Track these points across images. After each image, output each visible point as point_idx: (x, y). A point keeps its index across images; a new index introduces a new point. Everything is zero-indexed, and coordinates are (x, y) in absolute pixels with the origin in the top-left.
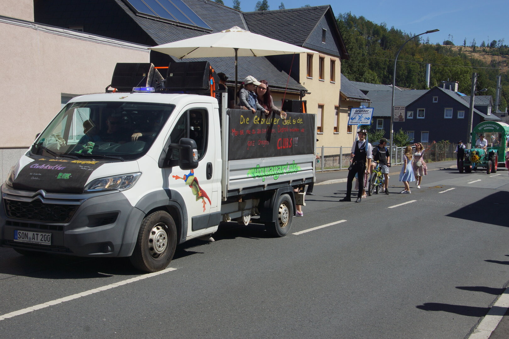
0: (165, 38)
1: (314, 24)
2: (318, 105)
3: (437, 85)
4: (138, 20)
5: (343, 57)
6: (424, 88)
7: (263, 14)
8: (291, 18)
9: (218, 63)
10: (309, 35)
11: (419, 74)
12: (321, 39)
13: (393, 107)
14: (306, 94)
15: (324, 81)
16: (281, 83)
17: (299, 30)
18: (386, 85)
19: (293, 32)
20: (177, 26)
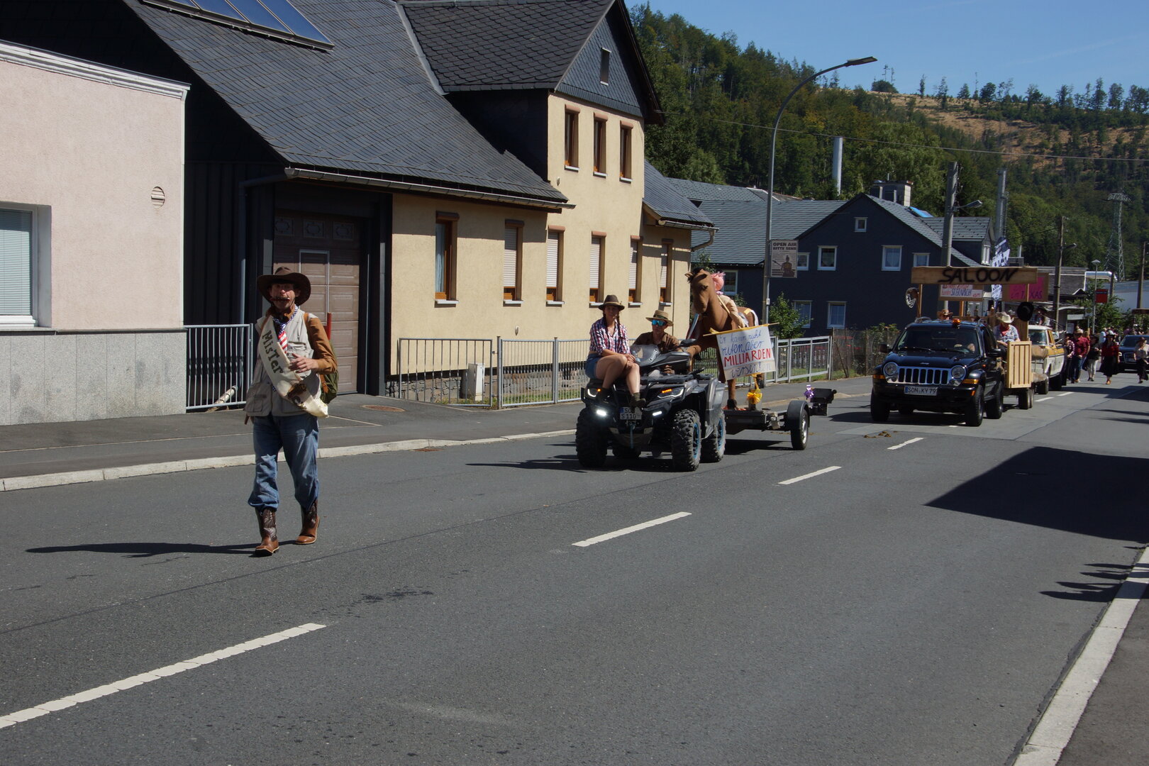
0: (217, 63)
1: (582, 37)
2: (592, 235)
3: (862, 190)
4: (146, 15)
5: (651, 116)
6: (830, 195)
7: (454, 7)
8: (524, 19)
9: (349, 129)
10: (569, 63)
11: (814, 160)
12: (597, 73)
13: (768, 242)
14: (564, 210)
15: (605, 177)
16: (503, 180)
17: (546, 51)
18: (743, 188)
19: (530, 55)
20: (246, 32)
